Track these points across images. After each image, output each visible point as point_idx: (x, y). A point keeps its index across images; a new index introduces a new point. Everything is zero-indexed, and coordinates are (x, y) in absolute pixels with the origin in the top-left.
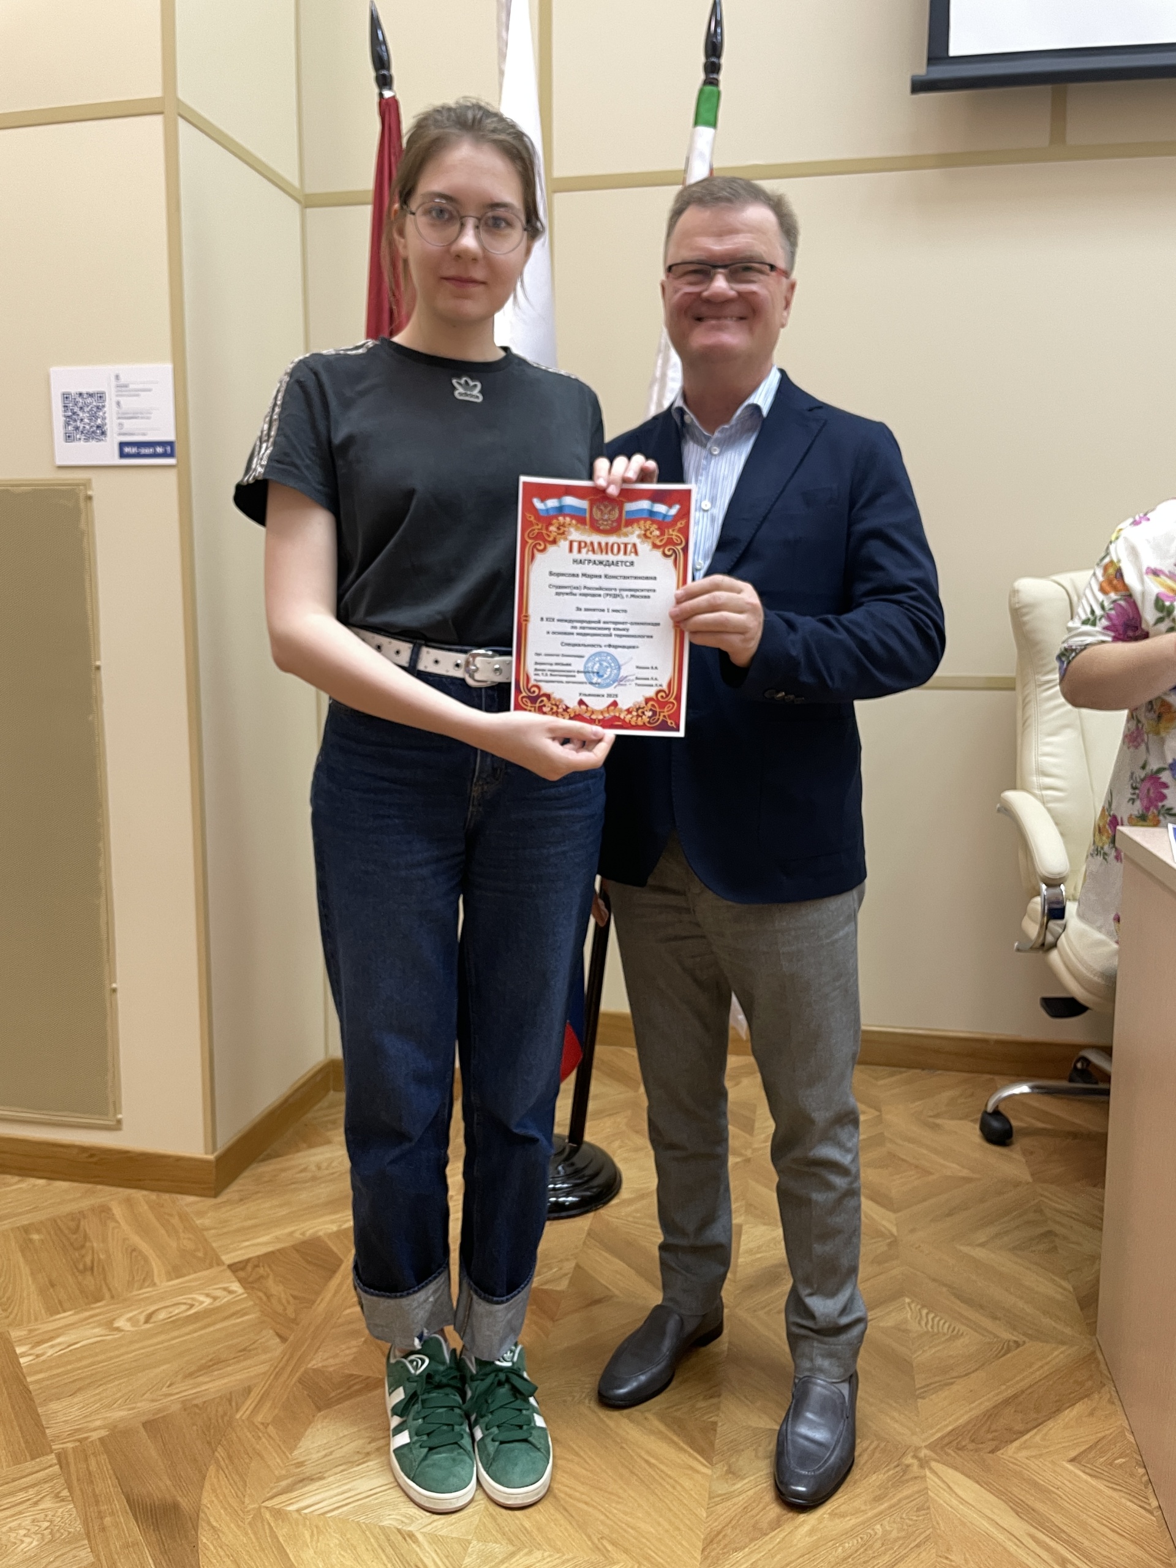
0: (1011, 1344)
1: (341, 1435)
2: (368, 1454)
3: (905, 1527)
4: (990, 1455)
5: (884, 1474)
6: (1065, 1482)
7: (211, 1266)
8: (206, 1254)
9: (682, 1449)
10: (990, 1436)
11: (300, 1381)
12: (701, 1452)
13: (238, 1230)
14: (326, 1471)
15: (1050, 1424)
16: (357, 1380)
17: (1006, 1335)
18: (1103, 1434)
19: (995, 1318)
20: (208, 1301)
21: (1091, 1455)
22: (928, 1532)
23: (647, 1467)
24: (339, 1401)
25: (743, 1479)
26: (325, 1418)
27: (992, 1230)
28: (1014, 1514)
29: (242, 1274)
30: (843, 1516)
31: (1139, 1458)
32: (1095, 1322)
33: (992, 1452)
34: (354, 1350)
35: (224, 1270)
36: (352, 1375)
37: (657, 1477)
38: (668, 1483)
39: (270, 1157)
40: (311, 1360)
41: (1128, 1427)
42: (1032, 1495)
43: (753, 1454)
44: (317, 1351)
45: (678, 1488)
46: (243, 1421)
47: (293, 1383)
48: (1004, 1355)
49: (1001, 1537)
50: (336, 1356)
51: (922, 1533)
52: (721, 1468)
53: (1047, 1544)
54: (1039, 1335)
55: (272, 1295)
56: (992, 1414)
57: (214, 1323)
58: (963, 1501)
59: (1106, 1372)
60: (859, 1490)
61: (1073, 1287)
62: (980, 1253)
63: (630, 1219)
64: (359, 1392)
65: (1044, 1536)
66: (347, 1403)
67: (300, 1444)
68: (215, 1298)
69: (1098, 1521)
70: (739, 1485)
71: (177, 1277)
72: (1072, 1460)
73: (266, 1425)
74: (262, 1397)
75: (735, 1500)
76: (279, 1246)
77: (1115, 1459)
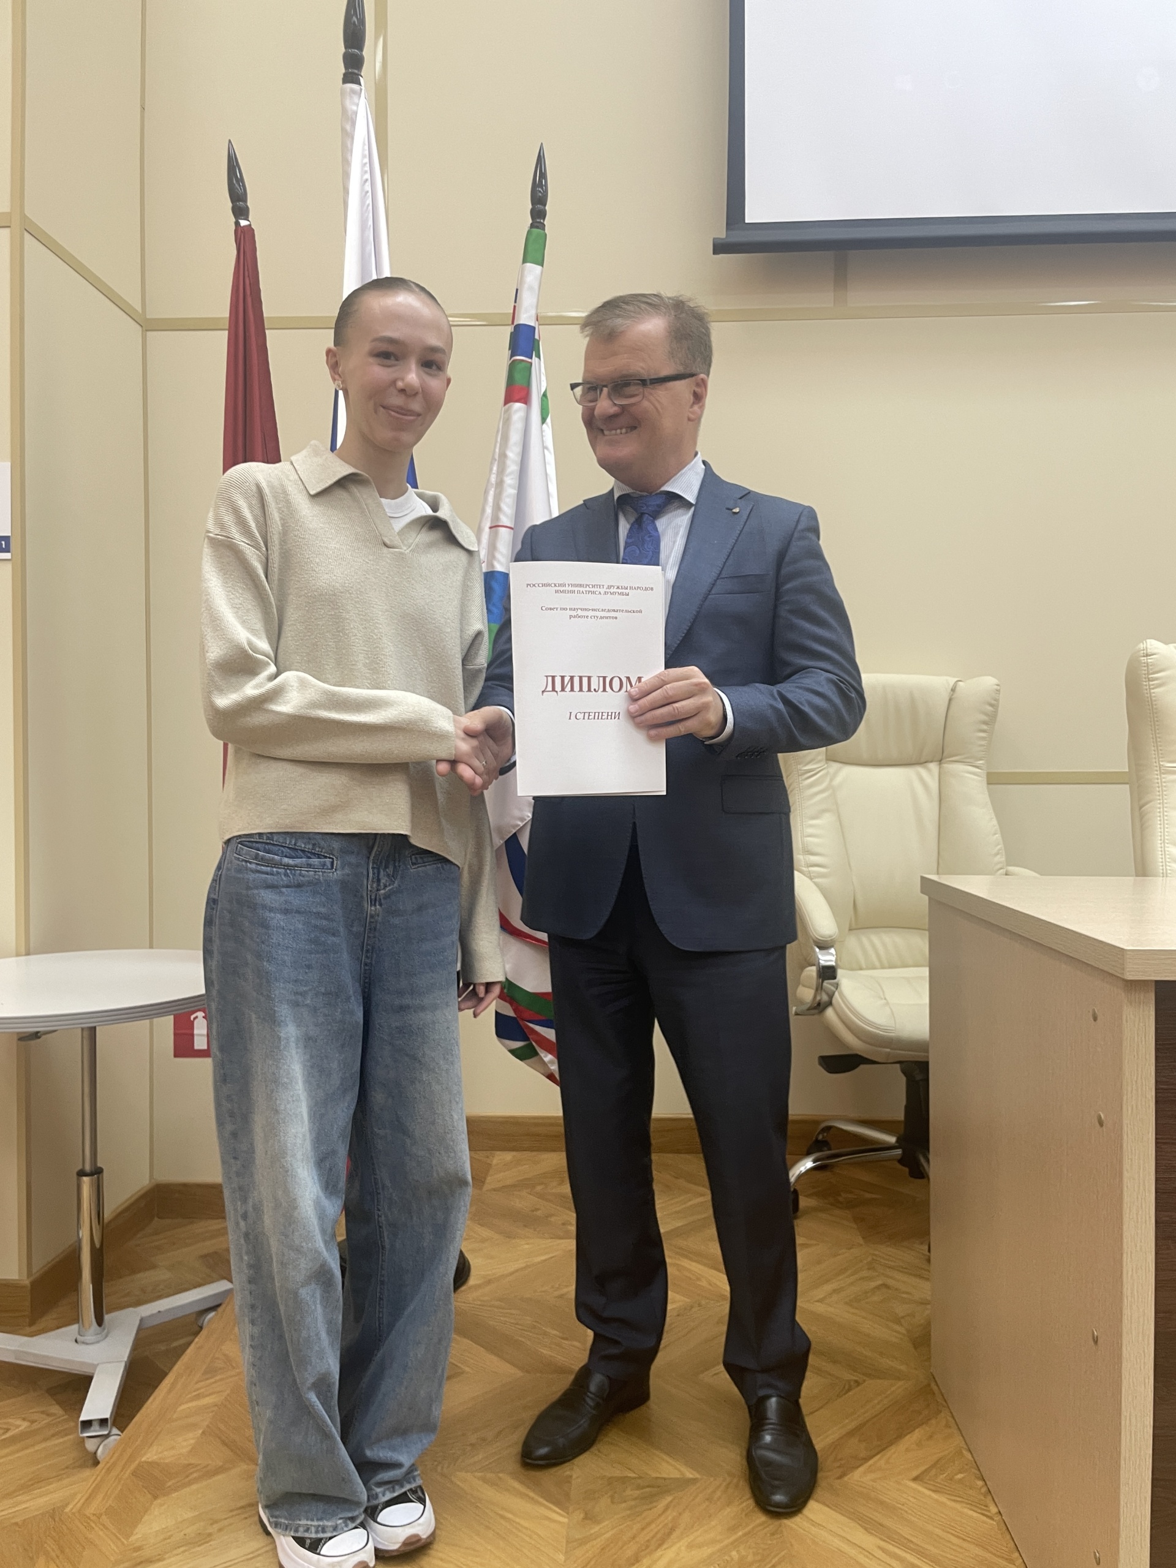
0: (852, 1383)
1: (180, 1519)
2: (210, 1535)
3: (761, 1551)
4: (839, 1481)
5: (740, 1504)
6: (911, 1499)
9: (539, 1503)
10: (838, 1464)
11: (134, 1473)
12: (557, 1503)
14: (166, 1553)
15: (893, 1449)
16: (196, 1469)
17: (848, 1376)
18: (942, 1454)
19: (835, 1362)
20: (24, 1425)
21: (933, 1472)
22: (783, 1553)
23: (503, 1522)
24: (176, 1490)
25: (598, 1522)
26: (161, 1505)
27: (828, 1287)
28: (862, 1530)
29: (61, 1397)
30: (700, 1546)
31: (978, 1472)
32: (930, 1358)
33: (840, 1477)
34: (192, 1442)
36: (190, 1464)
37: (514, 1530)
38: (527, 1535)
40: (145, 1454)
41: (965, 1447)
42: (880, 1513)
43: (609, 1500)
44: (151, 1445)
45: (535, 1536)
46: (74, 1514)
47: (126, 1475)
48: (845, 1394)
50: (173, 1448)
51: (775, 1556)
52: (579, 1516)
53: (896, 1554)
54: (877, 1373)
56: (836, 1446)
57: (33, 1445)
58: (814, 1523)
59: (940, 1400)
60: (713, 1523)
61: (908, 1331)
62: (820, 1308)
63: (479, 1303)
64: (196, 1480)
65: (891, 1546)
66: (187, 1490)
67: (137, 1530)
68: (33, 1422)
69: (943, 1530)
70: (596, 1529)
72: (915, 1479)
73: (99, 1516)
74: (93, 1491)
75: (595, 1542)
77: (956, 1474)
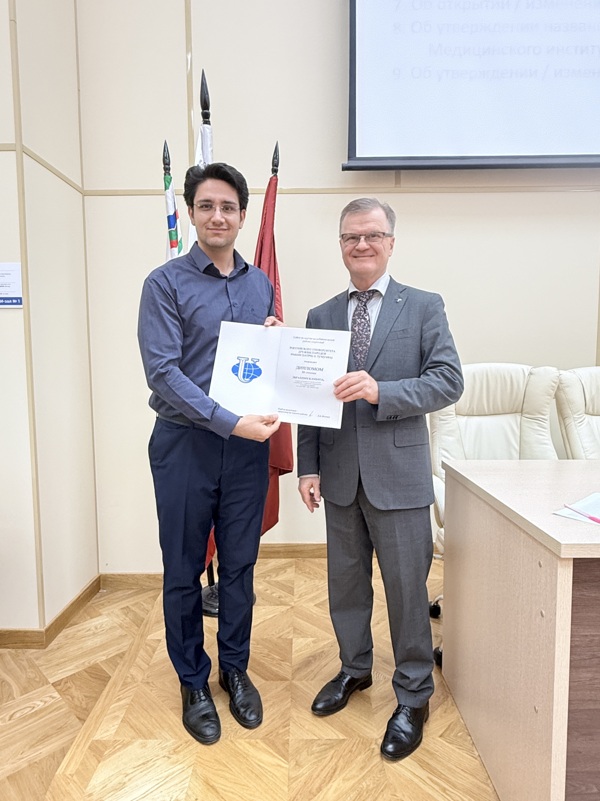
1: (111, 775)
2: (125, 783)
3: (376, 781)
6: (439, 747)
7: (44, 686)
8: (40, 678)
9: (274, 756)
11: (90, 747)
12: (283, 756)
13: (57, 665)
14: (104, 797)
16: (118, 743)
18: (451, 721)
20: (42, 704)
21: (448, 732)
22: (386, 783)
23: (259, 768)
24: (110, 755)
25: (302, 767)
26: (102, 766)
28: (420, 767)
29: (59, 688)
30: (348, 780)
31: (467, 731)
34: (117, 726)
35: (50, 686)
36: (115, 741)
37: (264, 773)
38: (269, 775)
39: (72, 625)
40: (95, 735)
41: (460, 716)
43: (306, 753)
44: (98, 730)
45: (274, 777)
46: (60, 775)
47: (86, 748)
49: (416, 780)
50: (108, 731)
51: (383, 784)
52: (293, 763)
53: (436, 782)
55: (74, 697)
57: (45, 716)
59: (448, 691)
60: (353, 766)
64: (119, 749)
65: (433, 777)
66: (114, 756)
67: (90, 783)
68: (45, 702)
70: (301, 771)
71: (26, 693)
72: (441, 736)
73: (72, 776)
74: (70, 761)
75: (300, 779)
76: (77, 671)
